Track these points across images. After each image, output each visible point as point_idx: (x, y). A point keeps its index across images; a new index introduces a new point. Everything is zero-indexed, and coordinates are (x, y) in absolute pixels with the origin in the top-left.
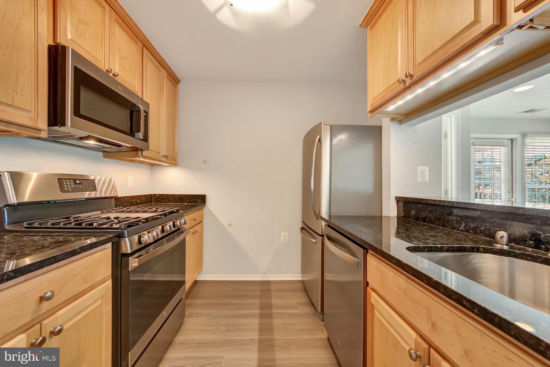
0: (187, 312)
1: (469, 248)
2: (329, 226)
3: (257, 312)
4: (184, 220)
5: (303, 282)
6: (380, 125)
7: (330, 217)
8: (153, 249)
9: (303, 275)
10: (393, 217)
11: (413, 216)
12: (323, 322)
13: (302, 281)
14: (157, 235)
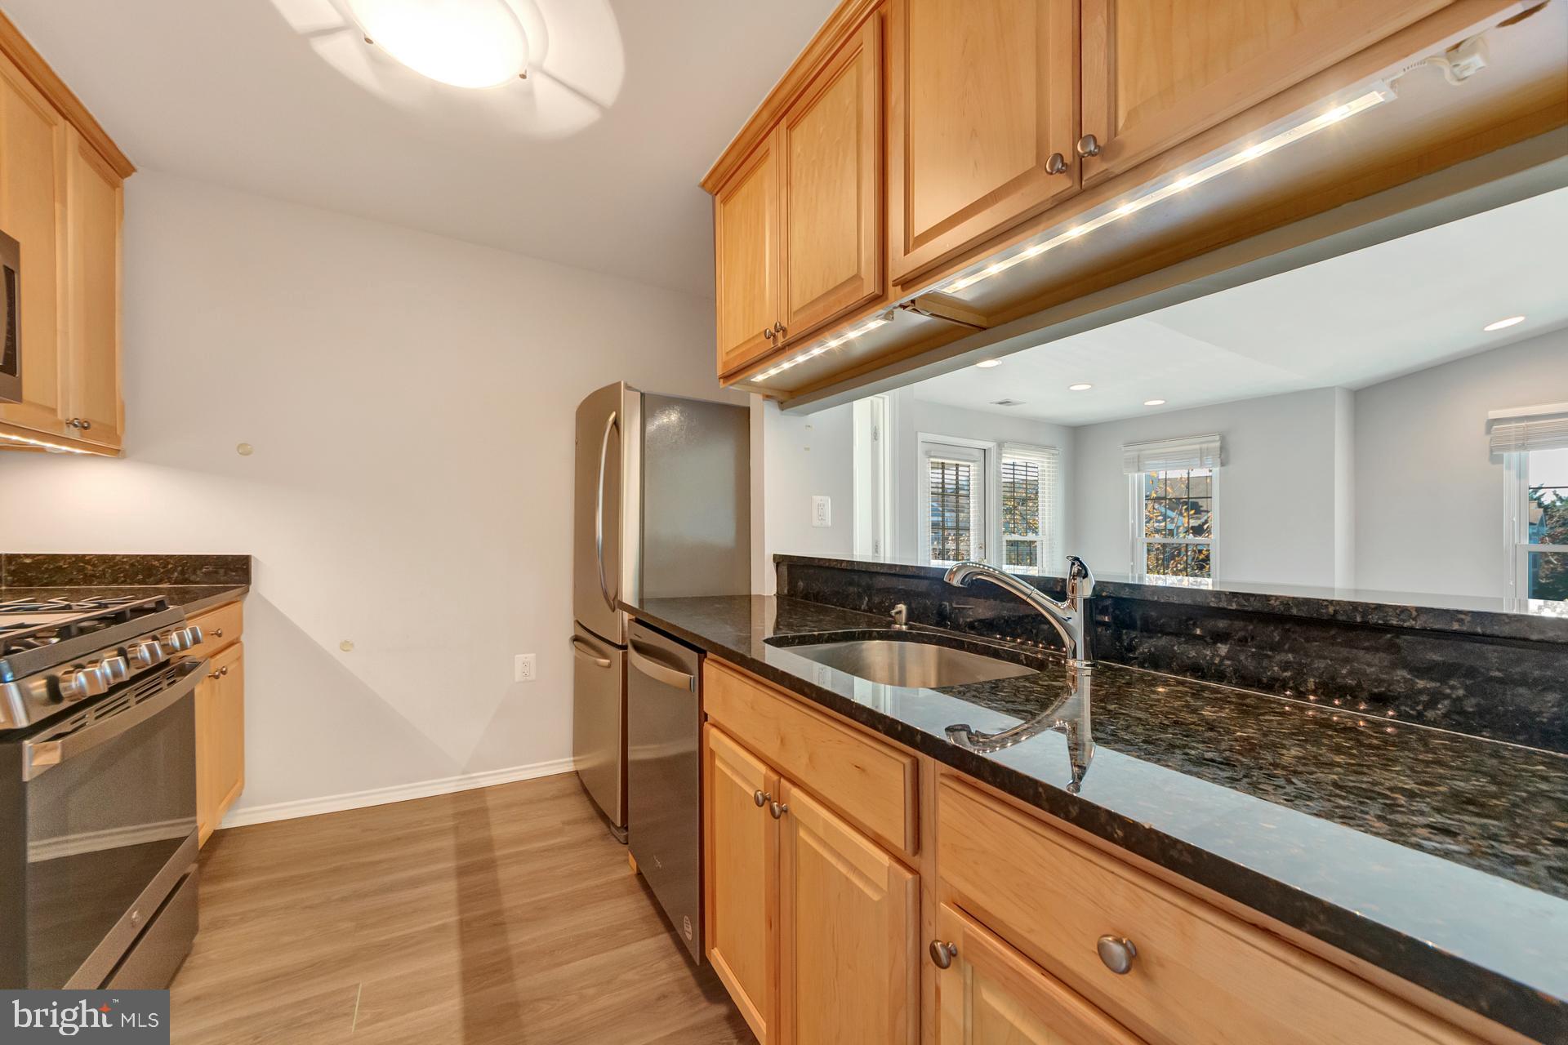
0: (205, 917)
1: (859, 633)
2: (638, 621)
3: (450, 864)
4: (194, 631)
5: (578, 775)
6: (746, 405)
7: (641, 601)
8: (97, 718)
9: (577, 758)
10: (770, 597)
11: (801, 593)
12: (627, 846)
13: (577, 773)
14: (116, 674)
